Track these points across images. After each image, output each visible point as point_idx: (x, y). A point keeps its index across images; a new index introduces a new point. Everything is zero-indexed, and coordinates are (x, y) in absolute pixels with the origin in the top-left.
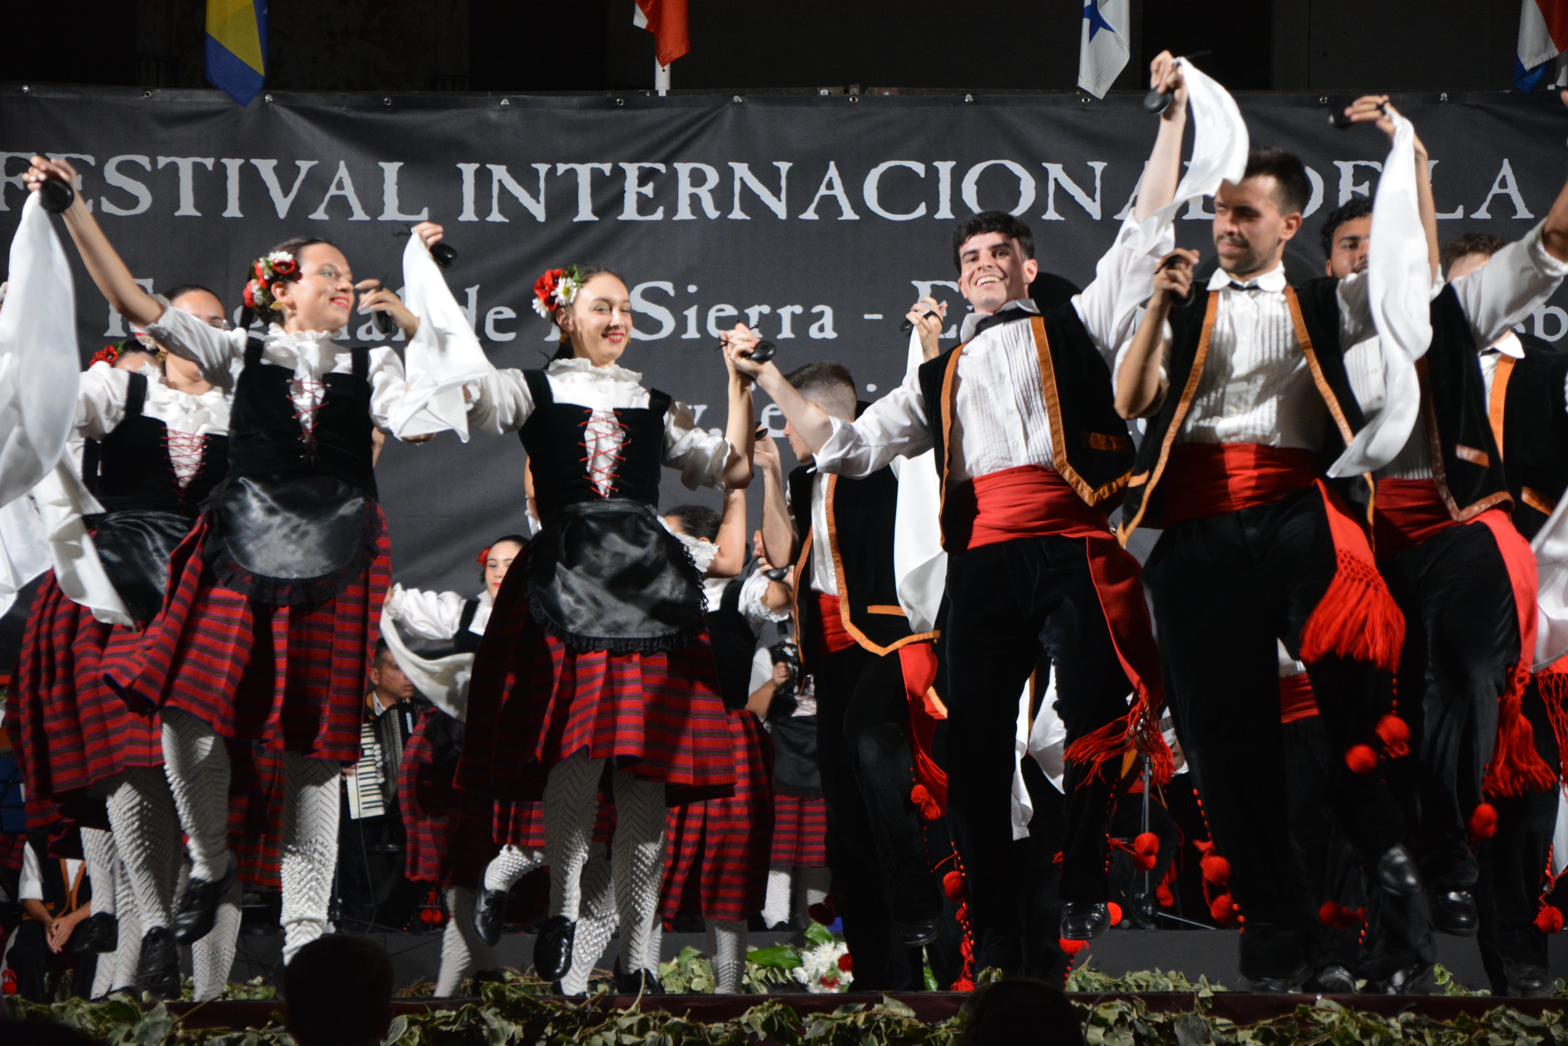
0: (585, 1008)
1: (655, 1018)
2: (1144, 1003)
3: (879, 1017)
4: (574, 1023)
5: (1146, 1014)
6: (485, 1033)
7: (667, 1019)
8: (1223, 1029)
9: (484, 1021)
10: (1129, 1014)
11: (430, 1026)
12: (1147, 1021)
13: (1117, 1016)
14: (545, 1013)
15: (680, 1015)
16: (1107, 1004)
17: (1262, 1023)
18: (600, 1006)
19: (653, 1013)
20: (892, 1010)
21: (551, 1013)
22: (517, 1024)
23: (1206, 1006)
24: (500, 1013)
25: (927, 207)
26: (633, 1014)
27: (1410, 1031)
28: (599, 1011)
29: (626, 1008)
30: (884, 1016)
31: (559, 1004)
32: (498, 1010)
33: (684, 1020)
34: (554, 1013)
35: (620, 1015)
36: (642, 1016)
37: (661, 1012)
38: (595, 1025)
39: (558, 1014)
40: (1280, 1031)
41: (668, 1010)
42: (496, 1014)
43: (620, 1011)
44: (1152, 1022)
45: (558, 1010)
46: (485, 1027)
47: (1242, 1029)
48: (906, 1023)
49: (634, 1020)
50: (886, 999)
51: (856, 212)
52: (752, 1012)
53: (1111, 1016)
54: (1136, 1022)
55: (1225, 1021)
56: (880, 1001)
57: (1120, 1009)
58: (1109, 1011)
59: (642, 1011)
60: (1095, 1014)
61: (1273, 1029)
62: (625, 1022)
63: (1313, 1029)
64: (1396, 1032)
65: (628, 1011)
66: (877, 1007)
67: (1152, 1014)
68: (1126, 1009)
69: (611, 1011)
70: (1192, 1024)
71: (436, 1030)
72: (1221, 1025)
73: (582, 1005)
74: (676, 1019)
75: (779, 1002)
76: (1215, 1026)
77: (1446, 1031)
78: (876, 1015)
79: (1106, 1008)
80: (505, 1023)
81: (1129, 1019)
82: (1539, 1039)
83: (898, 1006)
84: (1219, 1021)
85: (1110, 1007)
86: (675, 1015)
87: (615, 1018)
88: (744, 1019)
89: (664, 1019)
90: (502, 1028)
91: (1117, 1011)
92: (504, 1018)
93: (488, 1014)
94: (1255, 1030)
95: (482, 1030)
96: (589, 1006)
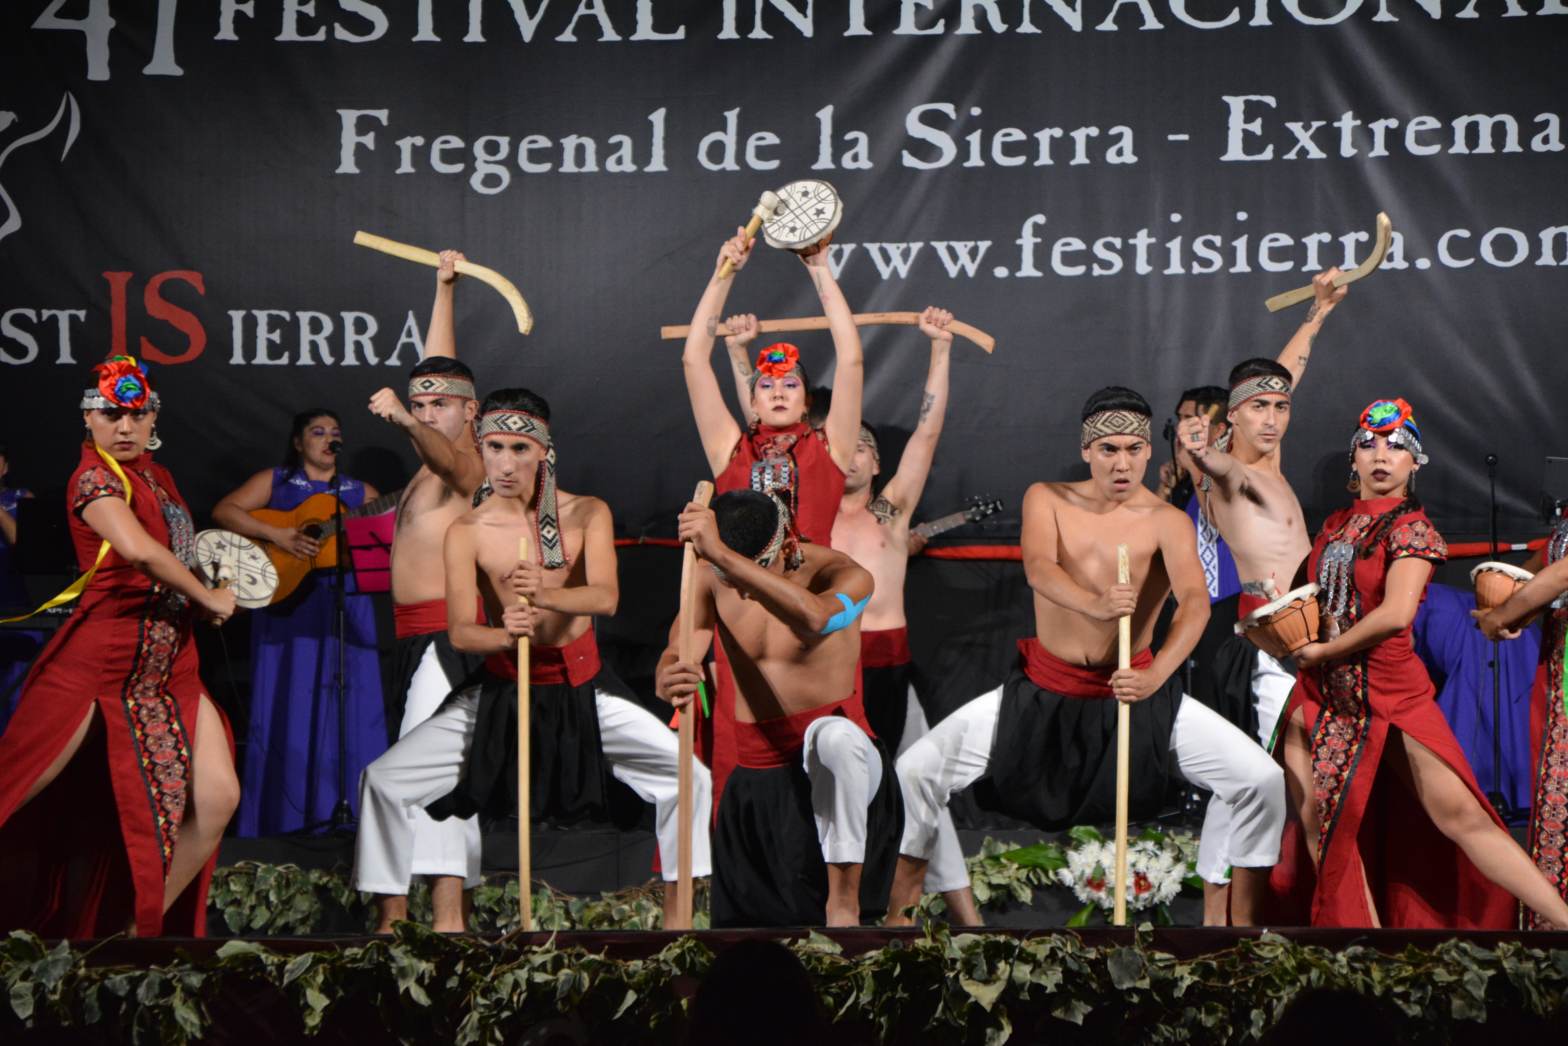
0: (500, 945)
1: (570, 956)
2: (1080, 938)
3: (801, 953)
4: (487, 959)
5: (1081, 949)
6: (394, 971)
7: (582, 956)
8: (1161, 964)
9: (392, 959)
10: (1061, 950)
11: (338, 964)
12: (1080, 957)
13: (1048, 952)
14: (458, 950)
15: (598, 952)
16: (1038, 939)
17: (1201, 958)
18: (516, 943)
19: (569, 950)
20: (815, 946)
21: (464, 950)
22: (428, 961)
23: (1146, 941)
24: (411, 951)
25: (1241, 13)
26: (548, 951)
27: (1357, 965)
28: (515, 948)
29: (541, 945)
30: (805, 954)
31: (472, 941)
32: (409, 948)
33: (600, 957)
34: (467, 950)
35: (535, 953)
36: (556, 953)
37: (580, 949)
38: (508, 964)
39: (470, 952)
40: (1221, 966)
41: (585, 947)
42: (406, 953)
43: (535, 948)
44: (1086, 958)
45: (471, 947)
46: (393, 965)
47: (1181, 964)
48: (827, 960)
49: (548, 957)
50: (813, 935)
51: (1160, 21)
52: (670, 948)
53: (1042, 952)
54: (1068, 958)
55: (1166, 956)
56: (806, 936)
57: (1053, 944)
58: (1041, 946)
59: (557, 949)
60: (1022, 950)
61: (1214, 964)
62: (538, 960)
63: (1257, 963)
64: (1341, 966)
65: (543, 948)
66: (801, 942)
67: (1087, 949)
68: (1060, 945)
69: (526, 948)
70: (1126, 958)
71: (343, 967)
72: (1160, 960)
73: (497, 943)
74: (592, 956)
75: (694, 938)
76: (1152, 960)
77: (1396, 964)
78: (798, 951)
79: (1038, 943)
80: (415, 961)
81: (1060, 954)
82: (1491, 972)
83: (823, 942)
84: (1158, 955)
85: (1042, 942)
86: (591, 952)
87: (530, 956)
88: (661, 956)
89: (580, 956)
90: (411, 966)
91: (1048, 946)
92: (414, 956)
93: (396, 952)
94: (1193, 965)
95: (391, 968)
96: (504, 944)
